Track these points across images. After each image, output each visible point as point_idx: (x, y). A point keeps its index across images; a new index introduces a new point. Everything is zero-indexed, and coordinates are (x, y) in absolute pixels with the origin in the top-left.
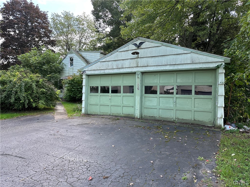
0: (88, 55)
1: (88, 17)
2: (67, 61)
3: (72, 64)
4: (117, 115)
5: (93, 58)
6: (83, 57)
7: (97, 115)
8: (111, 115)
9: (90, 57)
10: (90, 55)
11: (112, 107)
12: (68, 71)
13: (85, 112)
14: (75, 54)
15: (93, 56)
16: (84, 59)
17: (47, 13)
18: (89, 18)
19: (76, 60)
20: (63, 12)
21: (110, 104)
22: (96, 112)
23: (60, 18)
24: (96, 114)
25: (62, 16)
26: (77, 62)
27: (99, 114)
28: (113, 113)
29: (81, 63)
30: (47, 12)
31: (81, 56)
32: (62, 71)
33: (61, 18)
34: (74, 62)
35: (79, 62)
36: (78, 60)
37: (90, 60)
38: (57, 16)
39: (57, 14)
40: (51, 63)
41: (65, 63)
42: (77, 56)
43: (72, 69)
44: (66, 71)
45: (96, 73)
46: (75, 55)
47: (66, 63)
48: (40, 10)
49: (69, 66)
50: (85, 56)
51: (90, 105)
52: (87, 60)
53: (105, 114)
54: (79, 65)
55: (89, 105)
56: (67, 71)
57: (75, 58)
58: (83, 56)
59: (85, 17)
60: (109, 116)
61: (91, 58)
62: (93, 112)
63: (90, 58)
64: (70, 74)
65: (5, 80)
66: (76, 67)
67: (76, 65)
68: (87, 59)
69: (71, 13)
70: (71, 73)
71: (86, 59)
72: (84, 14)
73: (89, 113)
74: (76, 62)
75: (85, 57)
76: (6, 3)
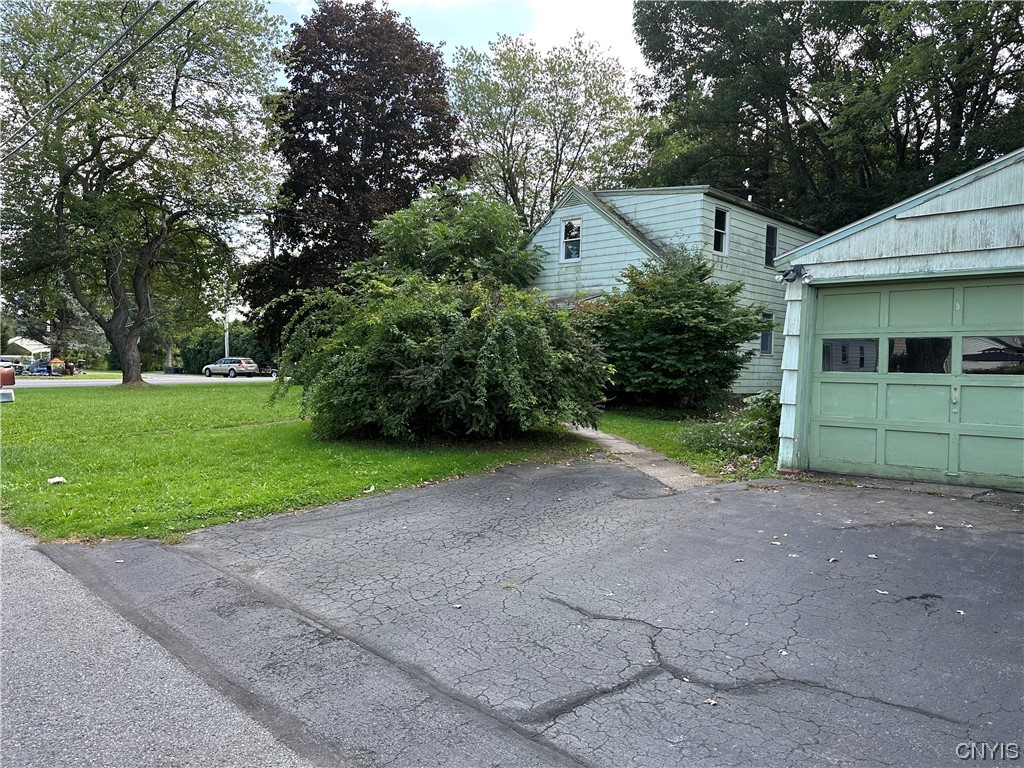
0: (646, 207)
1: (592, 51)
2: (552, 239)
3: (573, 249)
4: (1003, 482)
5: (667, 218)
6: (621, 217)
7: (872, 477)
8: (964, 479)
9: (651, 213)
10: (653, 205)
11: (965, 440)
12: (557, 279)
13: (799, 460)
14: (588, 207)
15: (669, 210)
16: (627, 223)
17: (441, 50)
18: (595, 55)
19: (594, 231)
20: (495, 40)
21: (954, 428)
22: (860, 463)
23: (482, 66)
24: (863, 470)
25: (492, 56)
26: (598, 238)
27: (879, 473)
28: (975, 474)
29: (617, 242)
30: (442, 44)
31: (612, 210)
32: (534, 279)
33: (484, 67)
34: (582, 239)
35: (608, 236)
36: (603, 229)
37: (651, 227)
38: (473, 58)
39: (470, 50)
40: (499, 249)
41: (544, 245)
42: (599, 212)
43: (573, 270)
44: (547, 280)
45: (869, 276)
46: (590, 210)
47: (550, 244)
48: (419, 39)
49: (562, 259)
50: (631, 209)
51: (824, 430)
52: (640, 229)
53: (917, 474)
54: (607, 251)
55: (815, 429)
56: (552, 280)
57: (590, 222)
58: (623, 211)
59: (582, 54)
60: (949, 484)
61: (660, 219)
62: (844, 462)
63: (654, 220)
64: (564, 291)
65: (422, 316)
66: (594, 260)
67: (591, 253)
68: (640, 222)
69: (526, 43)
70: (572, 284)
71: (634, 223)
72: (577, 40)
73: (816, 464)
74: (592, 239)
75: (631, 216)
76: (302, 24)
